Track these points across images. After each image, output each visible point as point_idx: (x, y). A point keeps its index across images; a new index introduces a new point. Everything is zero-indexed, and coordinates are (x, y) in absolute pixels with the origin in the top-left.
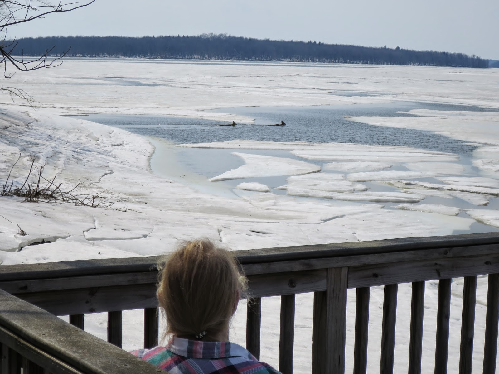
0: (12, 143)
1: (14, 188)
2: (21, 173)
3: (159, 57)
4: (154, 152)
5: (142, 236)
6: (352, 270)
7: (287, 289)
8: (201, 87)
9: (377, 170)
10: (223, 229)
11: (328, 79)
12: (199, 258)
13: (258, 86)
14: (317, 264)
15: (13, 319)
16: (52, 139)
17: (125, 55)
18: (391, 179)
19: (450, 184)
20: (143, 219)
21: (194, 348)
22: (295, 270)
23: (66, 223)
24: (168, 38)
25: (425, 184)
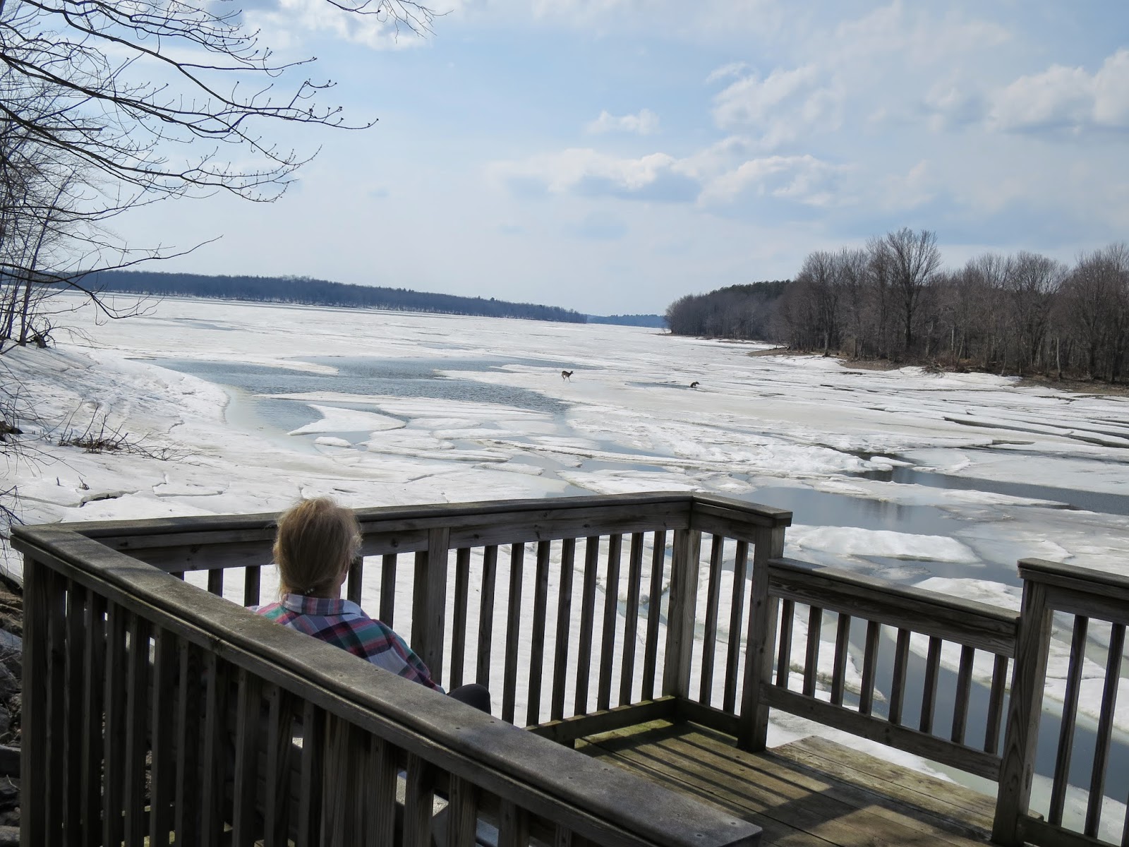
0: (71, 387)
1: (73, 438)
2: (81, 421)
3: (235, 298)
4: (229, 402)
5: (216, 493)
6: (453, 530)
7: (389, 549)
8: (281, 333)
9: (465, 428)
10: (304, 486)
11: (418, 330)
12: (311, 516)
13: (343, 334)
14: (419, 524)
15: (122, 575)
16: (115, 385)
17: (198, 295)
18: (481, 437)
19: (541, 444)
20: (219, 474)
21: (309, 604)
22: (397, 530)
23: (134, 477)
24: (246, 278)
25: (516, 444)
